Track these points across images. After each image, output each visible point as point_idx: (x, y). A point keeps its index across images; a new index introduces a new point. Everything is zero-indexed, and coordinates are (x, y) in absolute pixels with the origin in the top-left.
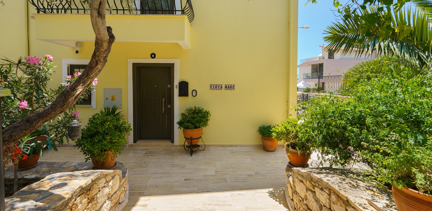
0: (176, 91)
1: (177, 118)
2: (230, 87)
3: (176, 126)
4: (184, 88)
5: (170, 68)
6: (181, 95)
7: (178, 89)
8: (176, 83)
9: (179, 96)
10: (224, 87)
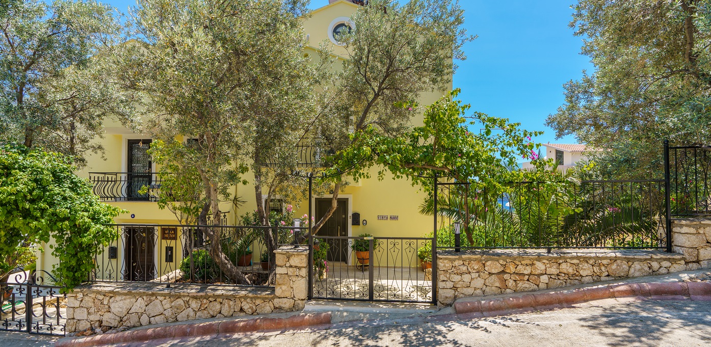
0: (350, 221)
1: (351, 242)
2: (394, 218)
3: (350, 250)
4: (356, 218)
5: (345, 201)
6: (353, 224)
7: (351, 219)
8: (350, 214)
9: (352, 225)
10: (389, 218)
